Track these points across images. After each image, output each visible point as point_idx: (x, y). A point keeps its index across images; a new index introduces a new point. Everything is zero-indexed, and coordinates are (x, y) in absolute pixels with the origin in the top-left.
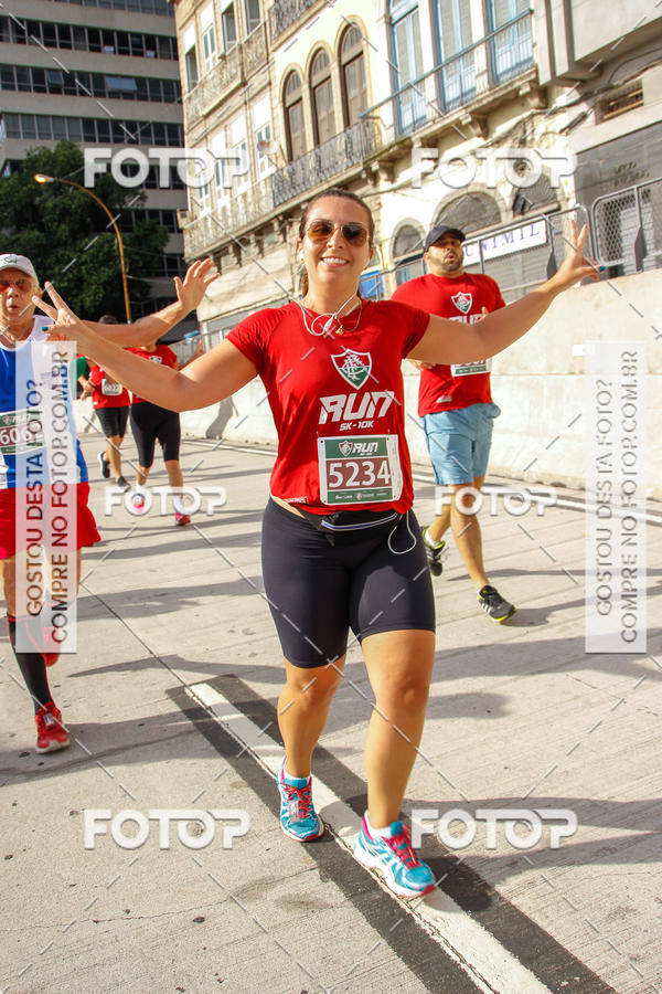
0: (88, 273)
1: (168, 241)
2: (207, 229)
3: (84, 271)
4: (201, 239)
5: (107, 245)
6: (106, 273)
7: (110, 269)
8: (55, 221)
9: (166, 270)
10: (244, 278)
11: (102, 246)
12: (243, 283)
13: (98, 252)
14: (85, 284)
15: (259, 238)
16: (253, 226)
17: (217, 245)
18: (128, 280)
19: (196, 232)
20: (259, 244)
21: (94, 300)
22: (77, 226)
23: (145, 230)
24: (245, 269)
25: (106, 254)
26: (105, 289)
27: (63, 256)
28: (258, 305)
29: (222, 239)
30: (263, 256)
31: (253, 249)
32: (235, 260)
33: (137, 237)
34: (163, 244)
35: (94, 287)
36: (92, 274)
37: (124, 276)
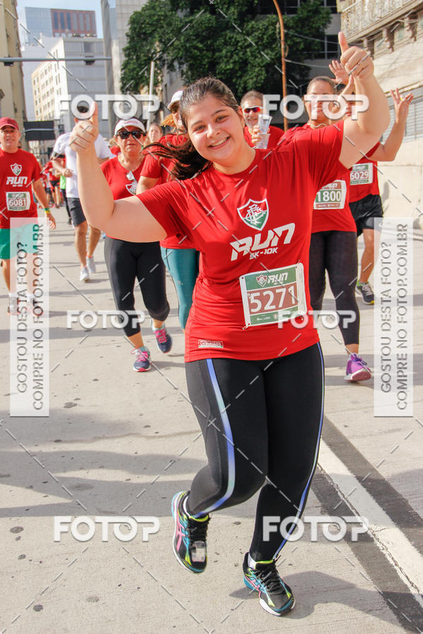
0: (252, 55)
1: (330, 22)
2: (364, 13)
3: (249, 53)
4: (357, 23)
5: (271, 27)
6: (267, 57)
7: (272, 51)
8: (225, 3)
9: (326, 52)
10: (394, 63)
11: (267, 29)
12: (393, 67)
13: (264, 34)
14: (249, 65)
15: (413, 21)
16: (408, 9)
17: (373, 29)
18: (287, 63)
19: (352, 15)
20: (413, 26)
21: (256, 82)
22: (245, 9)
23: (309, 11)
24: (396, 53)
25: (270, 36)
26: (267, 72)
27: (230, 38)
28: (405, 89)
29: (377, 23)
30: (415, 40)
31: (406, 33)
32: (388, 44)
33: (300, 18)
34: (324, 25)
35: (257, 70)
36: (256, 57)
37: (284, 60)
